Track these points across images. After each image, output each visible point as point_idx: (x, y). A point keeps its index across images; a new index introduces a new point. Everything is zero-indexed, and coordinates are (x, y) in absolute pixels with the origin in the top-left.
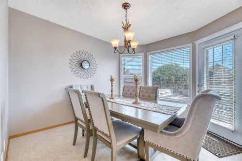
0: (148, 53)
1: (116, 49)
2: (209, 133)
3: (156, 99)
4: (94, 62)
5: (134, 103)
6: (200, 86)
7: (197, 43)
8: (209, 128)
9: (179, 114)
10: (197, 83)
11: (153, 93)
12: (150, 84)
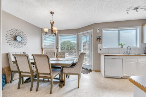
0: (59, 35)
1: (46, 33)
2: (83, 68)
3: (65, 57)
4: (25, 37)
5: (57, 59)
6: (80, 51)
7: (79, 34)
8: (83, 66)
9: (74, 61)
10: (79, 50)
11: (63, 54)
12: (60, 50)
